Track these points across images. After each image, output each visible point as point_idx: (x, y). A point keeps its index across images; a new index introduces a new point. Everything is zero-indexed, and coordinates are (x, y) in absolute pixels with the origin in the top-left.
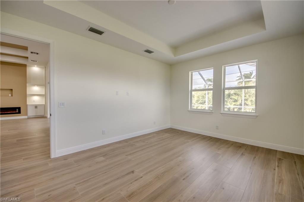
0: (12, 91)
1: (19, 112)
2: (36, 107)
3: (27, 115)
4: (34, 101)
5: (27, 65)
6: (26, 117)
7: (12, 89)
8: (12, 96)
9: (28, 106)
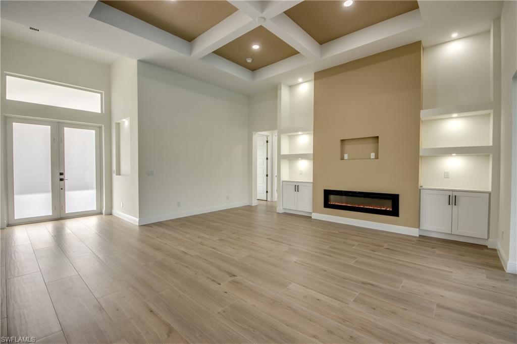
0: (378, 142)
1: (395, 212)
2: (453, 199)
3: (419, 227)
4: (447, 176)
5: (424, 44)
6: (414, 232)
7: (377, 137)
8: (378, 158)
9: (423, 193)
